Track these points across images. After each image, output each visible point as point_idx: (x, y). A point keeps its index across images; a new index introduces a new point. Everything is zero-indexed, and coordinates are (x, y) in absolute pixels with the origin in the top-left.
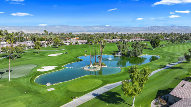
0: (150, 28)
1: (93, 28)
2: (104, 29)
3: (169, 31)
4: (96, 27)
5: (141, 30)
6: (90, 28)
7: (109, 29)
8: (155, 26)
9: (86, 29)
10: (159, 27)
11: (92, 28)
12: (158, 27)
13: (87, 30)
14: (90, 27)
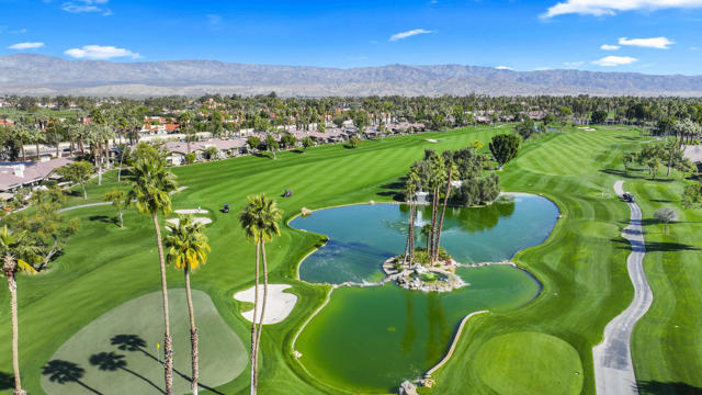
0: (381, 72)
1: (173, 67)
2: (215, 73)
3: (441, 83)
4: (182, 67)
5: (351, 81)
6: (157, 69)
7: (234, 75)
8: (397, 65)
9: (143, 72)
10: (410, 68)
11: (168, 69)
12: (405, 67)
13: (144, 76)
14: (156, 64)
